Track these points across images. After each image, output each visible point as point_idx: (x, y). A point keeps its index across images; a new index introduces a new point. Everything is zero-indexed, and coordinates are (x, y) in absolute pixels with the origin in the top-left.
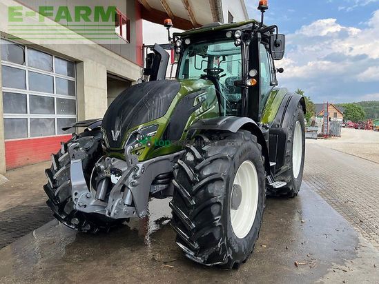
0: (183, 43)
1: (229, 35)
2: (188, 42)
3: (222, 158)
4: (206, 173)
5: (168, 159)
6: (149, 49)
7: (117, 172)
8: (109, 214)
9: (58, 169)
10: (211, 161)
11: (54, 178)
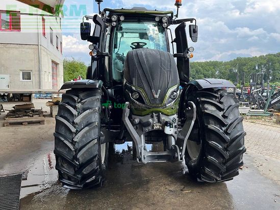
0: (118, 18)
1: (157, 19)
2: (122, 18)
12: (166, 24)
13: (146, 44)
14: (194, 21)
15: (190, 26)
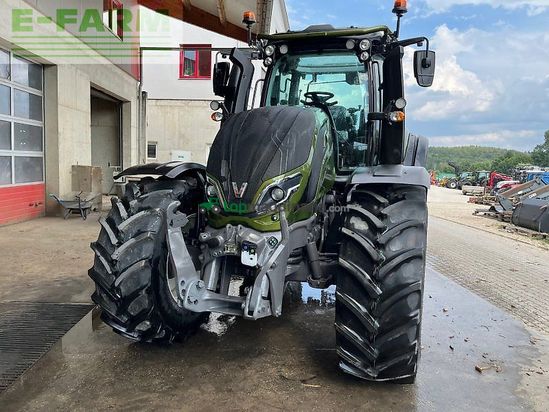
0: (277, 50)
1: (350, 45)
2: (284, 50)
3: (416, 227)
4: (395, 247)
5: (305, 227)
6: (220, 55)
7: (252, 248)
8: (251, 313)
9: (120, 244)
10: (402, 231)
11: (114, 257)
12: (366, 54)
13: (332, 96)
14: (425, 42)
15: (416, 53)
